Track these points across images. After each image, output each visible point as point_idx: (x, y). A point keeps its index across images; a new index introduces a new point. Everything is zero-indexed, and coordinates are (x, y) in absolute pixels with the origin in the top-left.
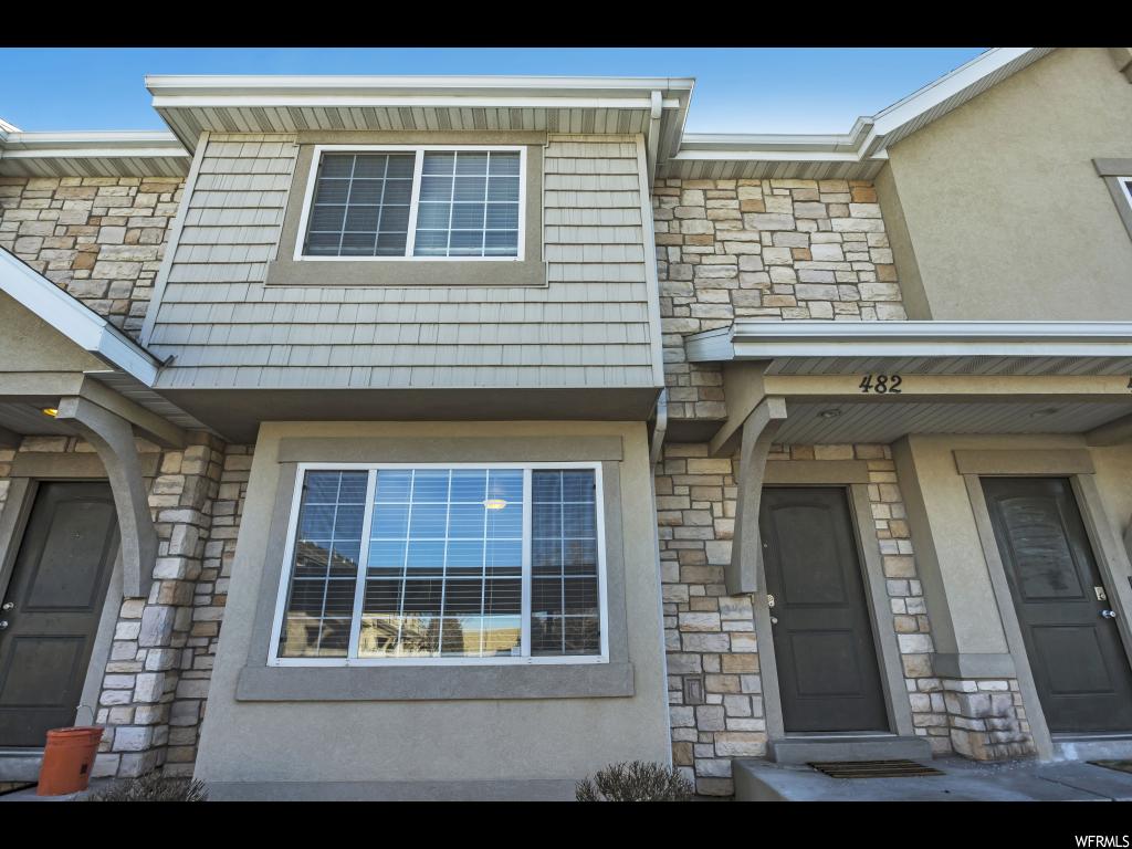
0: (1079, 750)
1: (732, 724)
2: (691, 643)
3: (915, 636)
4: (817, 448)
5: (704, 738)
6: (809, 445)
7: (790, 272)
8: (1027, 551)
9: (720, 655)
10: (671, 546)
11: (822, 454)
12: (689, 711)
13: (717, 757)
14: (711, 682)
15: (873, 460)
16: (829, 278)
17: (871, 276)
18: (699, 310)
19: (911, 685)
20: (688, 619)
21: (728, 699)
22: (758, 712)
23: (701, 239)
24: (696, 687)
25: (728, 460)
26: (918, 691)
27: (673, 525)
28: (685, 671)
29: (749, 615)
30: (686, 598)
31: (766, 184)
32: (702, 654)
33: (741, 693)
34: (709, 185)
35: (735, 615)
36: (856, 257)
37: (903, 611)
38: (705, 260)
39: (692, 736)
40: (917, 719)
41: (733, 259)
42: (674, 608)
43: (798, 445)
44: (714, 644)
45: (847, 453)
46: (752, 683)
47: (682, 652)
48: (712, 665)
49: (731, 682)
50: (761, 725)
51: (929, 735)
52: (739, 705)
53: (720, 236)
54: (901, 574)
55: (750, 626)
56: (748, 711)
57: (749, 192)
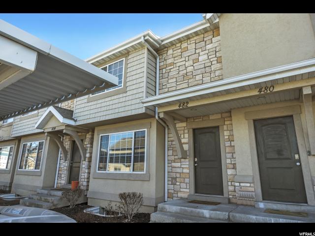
0: (265, 205)
1: (182, 190)
2: (174, 170)
3: (232, 170)
4: (210, 116)
5: (175, 192)
6: (208, 116)
7: (192, 67)
8: (270, 143)
9: (180, 173)
10: (171, 146)
11: (211, 117)
12: (172, 186)
13: (178, 197)
14: (178, 180)
15: (226, 117)
16: (203, 66)
17: (215, 62)
18: (168, 86)
19: (230, 183)
20: (174, 164)
21: (181, 184)
22: (188, 187)
23: (171, 64)
24: (174, 181)
25: (186, 123)
26: (232, 185)
27: (172, 141)
28: (172, 176)
29: (188, 163)
30: (173, 159)
31: (189, 40)
32: (176, 173)
33: (184, 182)
34: (174, 46)
35: (184, 163)
36: (211, 57)
37: (230, 162)
38: (172, 70)
39: (172, 192)
40: (230, 193)
41: (178, 68)
42: (170, 162)
43: (205, 116)
44: (179, 170)
45: (219, 116)
46: (187, 180)
47: (172, 172)
48: (178, 175)
49: (182, 180)
50: (188, 190)
51: (233, 198)
52: (183, 185)
53: (175, 62)
54: (230, 151)
55: (188, 166)
56: (186, 187)
57: (184, 45)
